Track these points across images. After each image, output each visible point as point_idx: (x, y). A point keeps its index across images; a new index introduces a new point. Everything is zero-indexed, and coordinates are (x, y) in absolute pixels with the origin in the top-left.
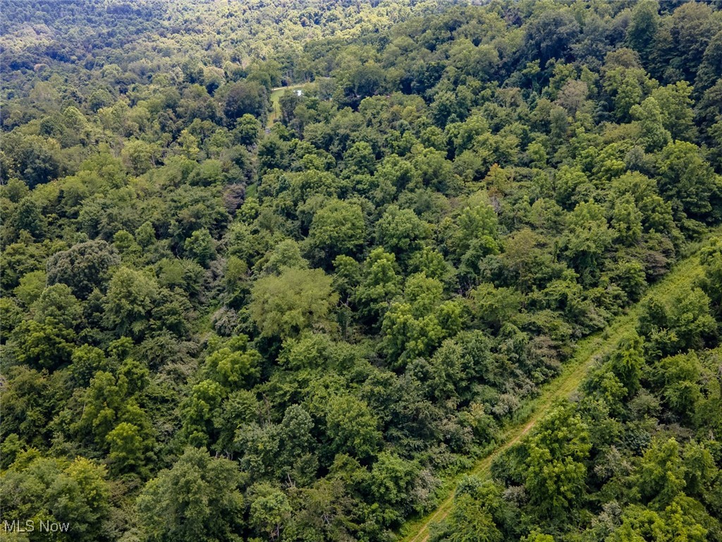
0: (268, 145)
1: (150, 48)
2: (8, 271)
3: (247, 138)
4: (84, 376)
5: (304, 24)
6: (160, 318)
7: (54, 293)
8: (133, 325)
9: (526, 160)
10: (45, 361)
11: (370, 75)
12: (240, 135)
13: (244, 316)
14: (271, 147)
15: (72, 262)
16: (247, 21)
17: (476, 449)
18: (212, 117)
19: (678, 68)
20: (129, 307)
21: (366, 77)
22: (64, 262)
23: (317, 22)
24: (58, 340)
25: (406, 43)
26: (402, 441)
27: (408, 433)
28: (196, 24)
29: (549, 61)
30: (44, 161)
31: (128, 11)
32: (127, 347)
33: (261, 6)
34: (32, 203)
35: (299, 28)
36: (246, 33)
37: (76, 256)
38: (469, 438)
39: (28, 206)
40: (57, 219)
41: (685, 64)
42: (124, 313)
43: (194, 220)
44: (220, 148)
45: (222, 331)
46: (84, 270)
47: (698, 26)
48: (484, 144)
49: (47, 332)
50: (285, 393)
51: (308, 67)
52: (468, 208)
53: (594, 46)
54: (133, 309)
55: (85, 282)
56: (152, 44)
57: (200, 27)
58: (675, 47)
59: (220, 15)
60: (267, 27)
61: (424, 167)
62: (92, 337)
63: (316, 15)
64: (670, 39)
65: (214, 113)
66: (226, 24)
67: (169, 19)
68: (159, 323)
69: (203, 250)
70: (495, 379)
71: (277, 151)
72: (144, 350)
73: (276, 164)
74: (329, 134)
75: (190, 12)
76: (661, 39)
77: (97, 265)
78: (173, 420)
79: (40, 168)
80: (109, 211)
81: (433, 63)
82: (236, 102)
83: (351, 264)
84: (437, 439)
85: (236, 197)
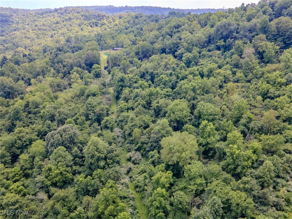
0: (121, 78)
1: (24, 37)
2: (18, 141)
3: (98, 75)
4: (83, 189)
5: (91, 26)
6: (111, 159)
7: (60, 151)
8: (99, 163)
9: (236, 80)
10: (60, 183)
11: (147, 47)
12: (95, 73)
13: (152, 155)
14: (122, 78)
15: (61, 136)
16: (65, 25)
17: (287, 208)
18: (80, 66)
19: (281, 42)
20: (98, 155)
21: (146, 48)
22: (58, 136)
23: (96, 25)
24: (65, 173)
25: (156, 34)
26: (259, 208)
27: (260, 204)
28: (43, 27)
29: (228, 40)
30: (9, 88)
31: (7, 21)
32: (101, 174)
33: (70, 19)
34: (19, 108)
35: (89, 27)
36: (66, 30)
37: (62, 133)
38: (284, 204)
39: (17, 110)
40: (28, 115)
41: (283, 40)
42: (96, 158)
43: (101, 112)
44: (91, 79)
45: (135, 162)
46: (67, 139)
47: (289, 26)
48: (219, 74)
49: (61, 170)
50: (192, 191)
51: (111, 44)
52: (237, 101)
53: (245, 34)
54: (100, 156)
55: (68, 144)
56: (24, 35)
57: (45, 28)
58: (278, 34)
59: (53, 23)
60: (75, 28)
61: (200, 85)
62: (77, 170)
63: (96, 22)
64: (276, 31)
65: (80, 64)
66: (56, 27)
67: (28, 25)
68: (111, 161)
69: (112, 125)
70: (283, 175)
71: (125, 80)
72: (108, 174)
73: (125, 86)
74: (143, 72)
75: (37, 22)
76: (273, 31)
77: (73, 136)
78: (131, 207)
79: (8, 91)
80: (58, 110)
81: (175, 42)
82: (89, 59)
83: (192, 128)
84: (270, 205)
85: (108, 101)
